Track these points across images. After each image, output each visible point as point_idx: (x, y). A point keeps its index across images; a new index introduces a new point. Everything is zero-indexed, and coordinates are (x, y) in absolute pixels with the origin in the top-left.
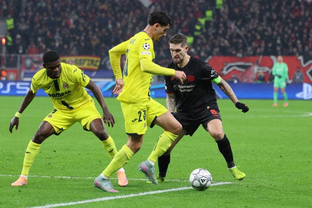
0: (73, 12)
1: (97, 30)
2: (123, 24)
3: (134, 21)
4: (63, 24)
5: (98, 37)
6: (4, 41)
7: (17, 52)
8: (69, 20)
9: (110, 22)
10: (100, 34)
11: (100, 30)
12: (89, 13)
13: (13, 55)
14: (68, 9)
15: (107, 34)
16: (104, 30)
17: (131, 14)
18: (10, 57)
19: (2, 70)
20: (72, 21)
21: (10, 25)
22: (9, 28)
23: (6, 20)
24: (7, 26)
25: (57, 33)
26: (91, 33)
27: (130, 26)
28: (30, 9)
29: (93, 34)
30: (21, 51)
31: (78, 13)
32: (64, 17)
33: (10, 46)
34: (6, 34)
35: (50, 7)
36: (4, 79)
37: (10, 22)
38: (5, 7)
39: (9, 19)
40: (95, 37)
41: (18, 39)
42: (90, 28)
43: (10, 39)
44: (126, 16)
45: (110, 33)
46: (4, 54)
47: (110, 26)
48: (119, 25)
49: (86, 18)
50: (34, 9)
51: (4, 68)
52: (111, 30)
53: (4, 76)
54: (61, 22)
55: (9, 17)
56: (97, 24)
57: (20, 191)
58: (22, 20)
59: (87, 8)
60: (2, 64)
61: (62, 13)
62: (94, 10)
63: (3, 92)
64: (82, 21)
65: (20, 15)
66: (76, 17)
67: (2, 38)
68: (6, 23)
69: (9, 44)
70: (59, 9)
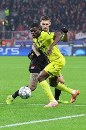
0: (44, 5)
1: (59, 15)
2: (74, 12)
3: (81, 10)
4: (39, 12)
5: (59, 19)
6: (3, 23)
7: (12, 30)
8: (42, 9)
9: (67, 10)
10: (60, 18)
11: (61, 15)
12: (54, 5)
13: (9, 32)
14: (41, 4)
15: (65, 18)
16: (63, 15)
17: (79, 5)
18: (7, 33)
19: (3, 40)
20: (44, 10)
21: (7, 13)
22: (6, 15)
23: (4, 10)
24: (5, 14)
25: (35, 18)
26: (55, 17)
27: (79, 13)
28: (18, 3)
29: (57, 18)
30: (13, 29)
31: (47, 5)
32: (39, 8)
33: (7, 26)
34: (5, 19)
35: (30, 2)
36: (4, 46)
37: (7, 12)
38: (4, 3)
39: (6, 10)
40: (58, 20)
41: (12, 22)
42: (54, 14)
43: (7, 22)
44: (76, 7)
45: (67, 17)
46: (4, 31)
47: (67, 13)
48: (72, 12)
49: (52, 8)
50: (21, 4)
51: (3, 39)
52: (67, 15)
53: (3, 44)
54: (38, 11)
55: (7, 8)
56: (59, 12)
57: (15, 113)
58: (14, 10)
59: (53, 2)
60: (3, 37)
61: (38, 6)
62: (57, 3)
63: (4, 54)
64: (50, 10)
65: (13, 7)
66: (46, 8)
67: (2, 21)
68: (4, 12)
69: (7, 25)
70: (36, 3)
